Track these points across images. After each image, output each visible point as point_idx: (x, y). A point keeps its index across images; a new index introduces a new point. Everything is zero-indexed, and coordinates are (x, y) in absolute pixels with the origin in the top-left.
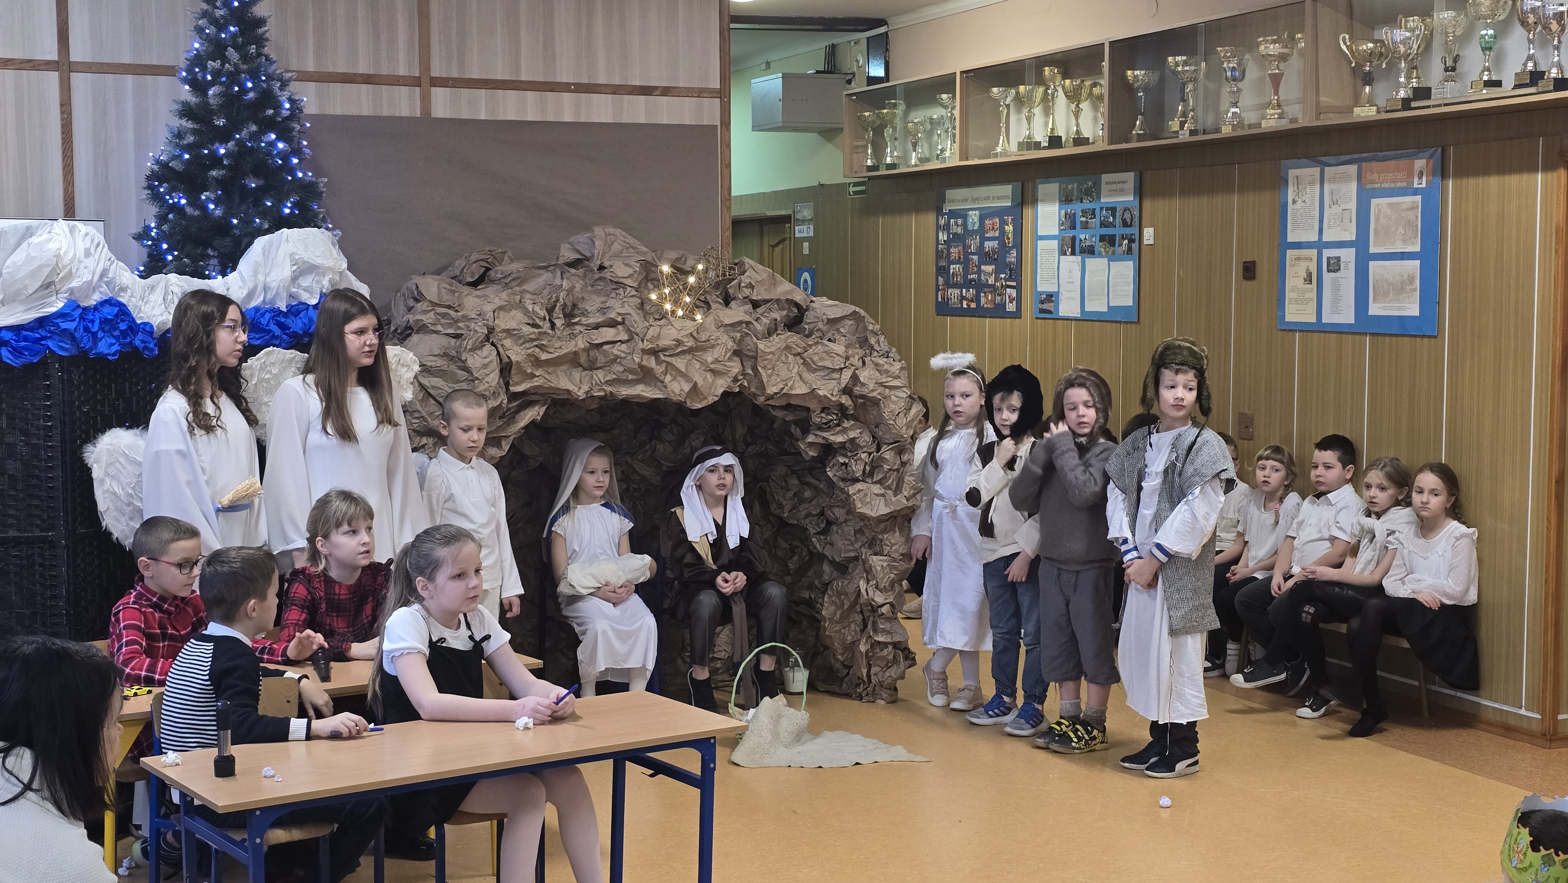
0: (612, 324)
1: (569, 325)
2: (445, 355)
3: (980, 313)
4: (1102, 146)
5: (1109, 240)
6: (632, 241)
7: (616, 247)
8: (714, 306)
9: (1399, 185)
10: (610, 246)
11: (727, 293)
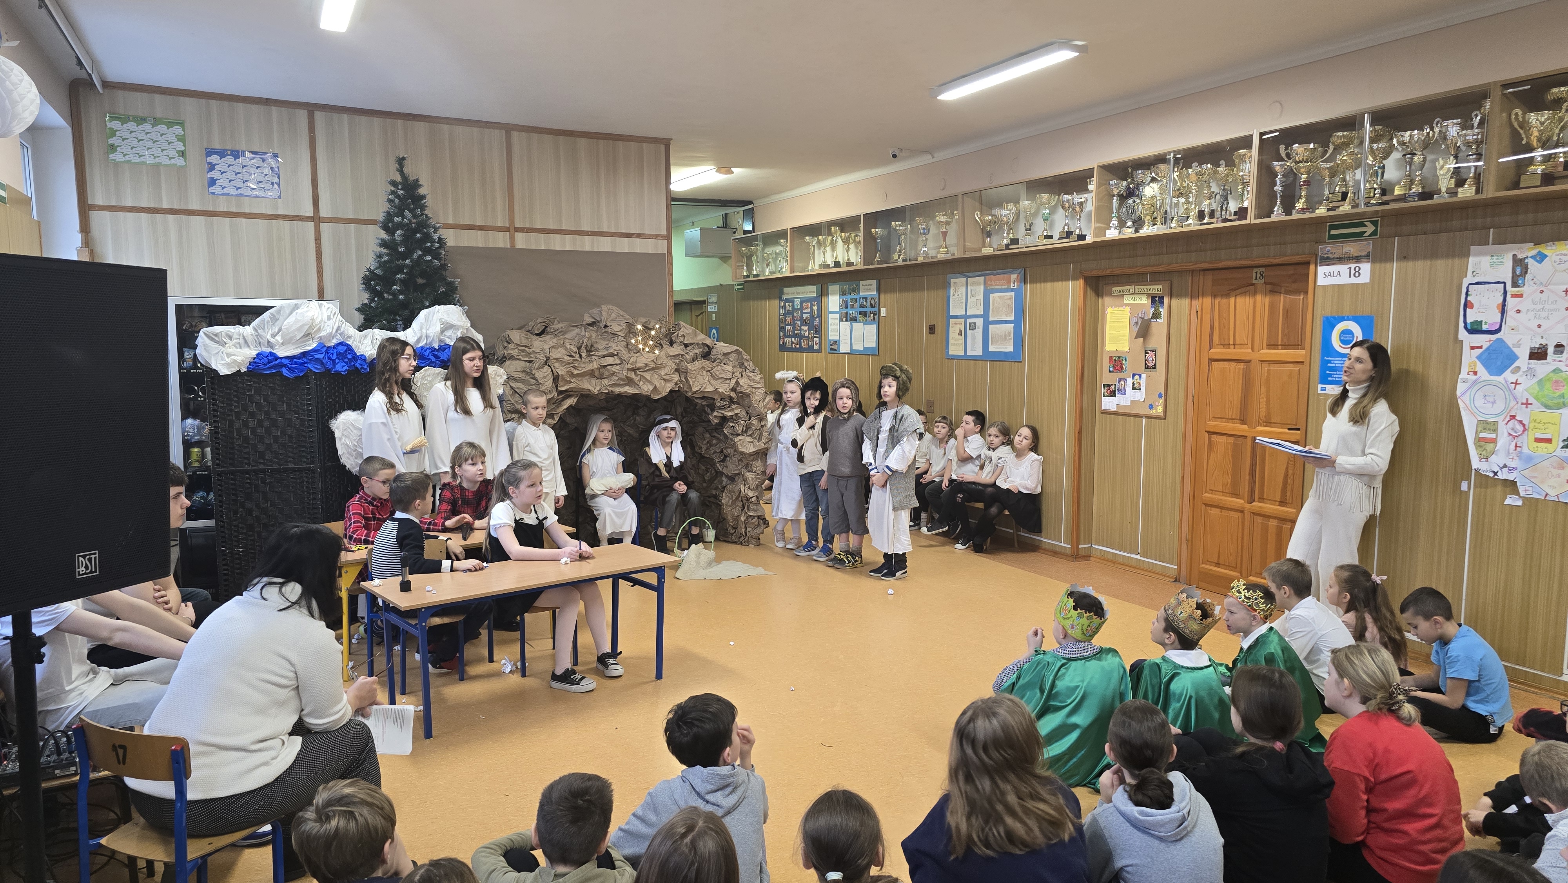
0: (612, 355)
1: (589, 356)
2: (524, 371)
3: (801, 350)
4: (860, 267)
5: (864, 314)
6: (621, 312)
7: (613, 315)
8: (665, 346)
9: (1004, 287)
10: (610, 315)
11: (671, 339)
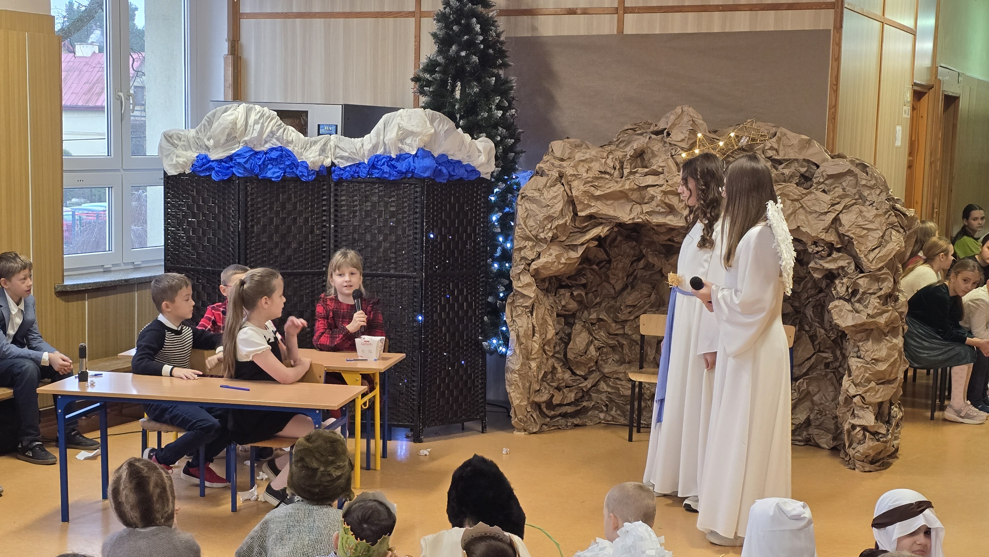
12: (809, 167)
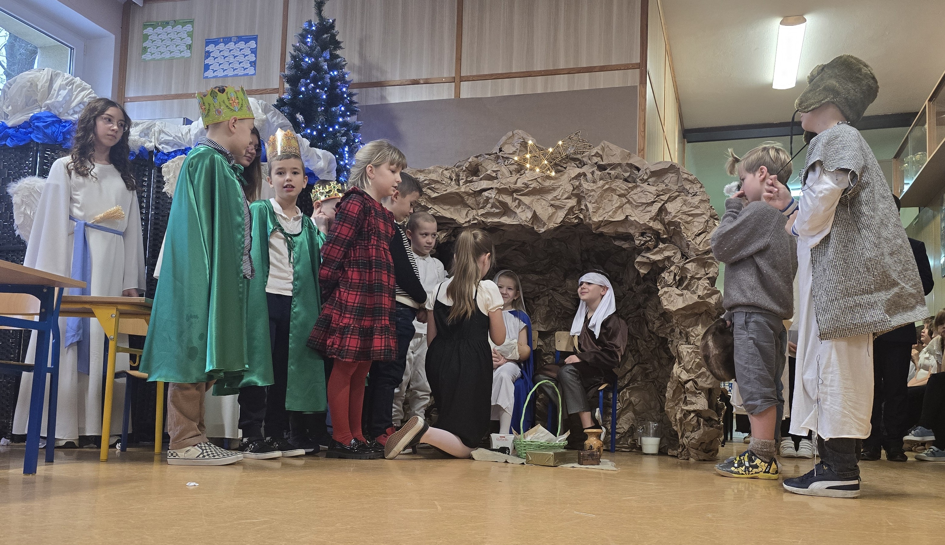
1: (467, 182)
12: (632, 173)
